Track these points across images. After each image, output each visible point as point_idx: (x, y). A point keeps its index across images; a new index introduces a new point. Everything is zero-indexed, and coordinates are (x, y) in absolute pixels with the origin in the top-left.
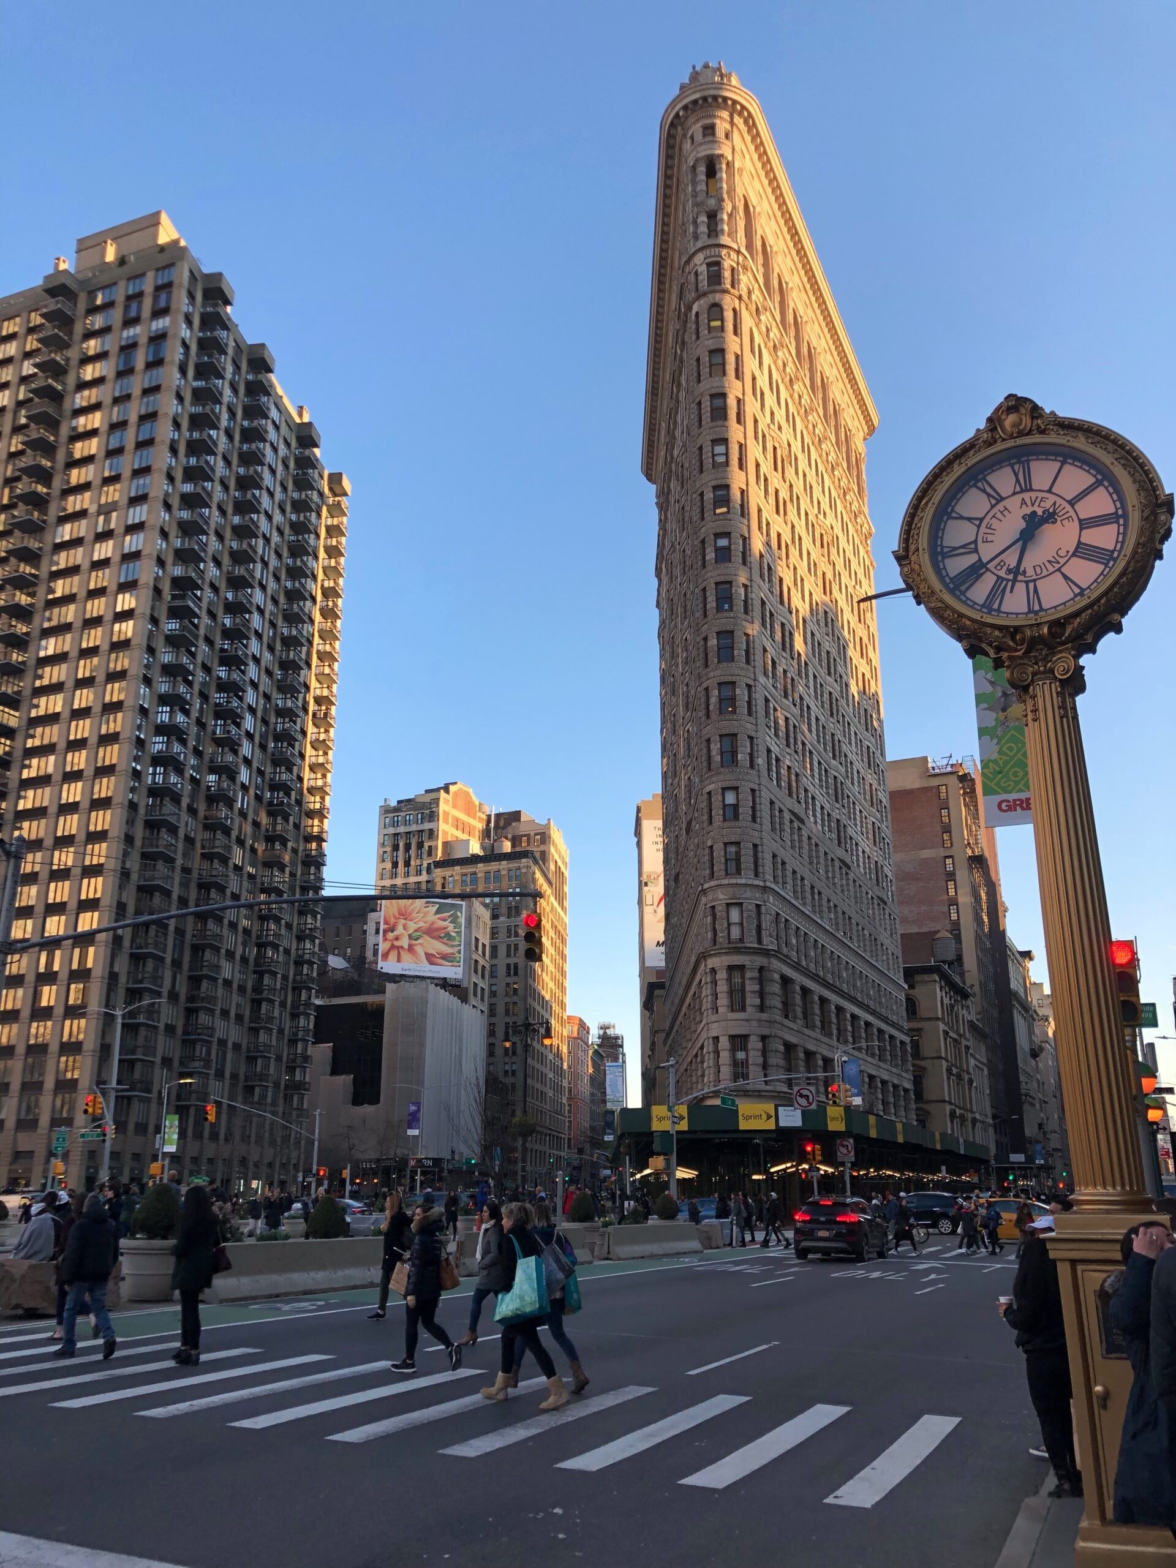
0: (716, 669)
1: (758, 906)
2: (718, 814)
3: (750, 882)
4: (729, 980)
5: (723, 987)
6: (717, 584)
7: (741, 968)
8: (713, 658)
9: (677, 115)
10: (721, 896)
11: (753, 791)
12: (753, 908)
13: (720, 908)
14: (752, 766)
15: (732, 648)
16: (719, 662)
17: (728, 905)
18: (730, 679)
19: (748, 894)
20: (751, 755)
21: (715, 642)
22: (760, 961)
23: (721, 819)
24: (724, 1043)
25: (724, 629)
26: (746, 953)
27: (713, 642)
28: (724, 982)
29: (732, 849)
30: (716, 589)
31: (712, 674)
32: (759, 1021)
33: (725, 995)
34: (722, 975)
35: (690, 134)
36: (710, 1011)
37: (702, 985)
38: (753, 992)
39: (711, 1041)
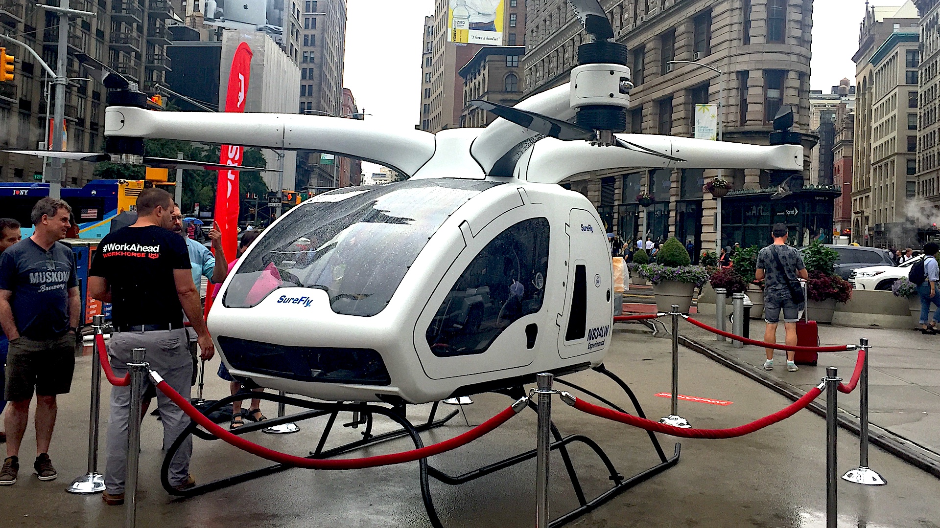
4: (768, 6)
5: (757, 15)
24: (756, 79)
28: (763, 8)
32: (799, 55)
33: (762, 23)
34: (759, 1)
36: (735, 43)
37: (713, 14)
38: (797, 21)
39: (734, 76)
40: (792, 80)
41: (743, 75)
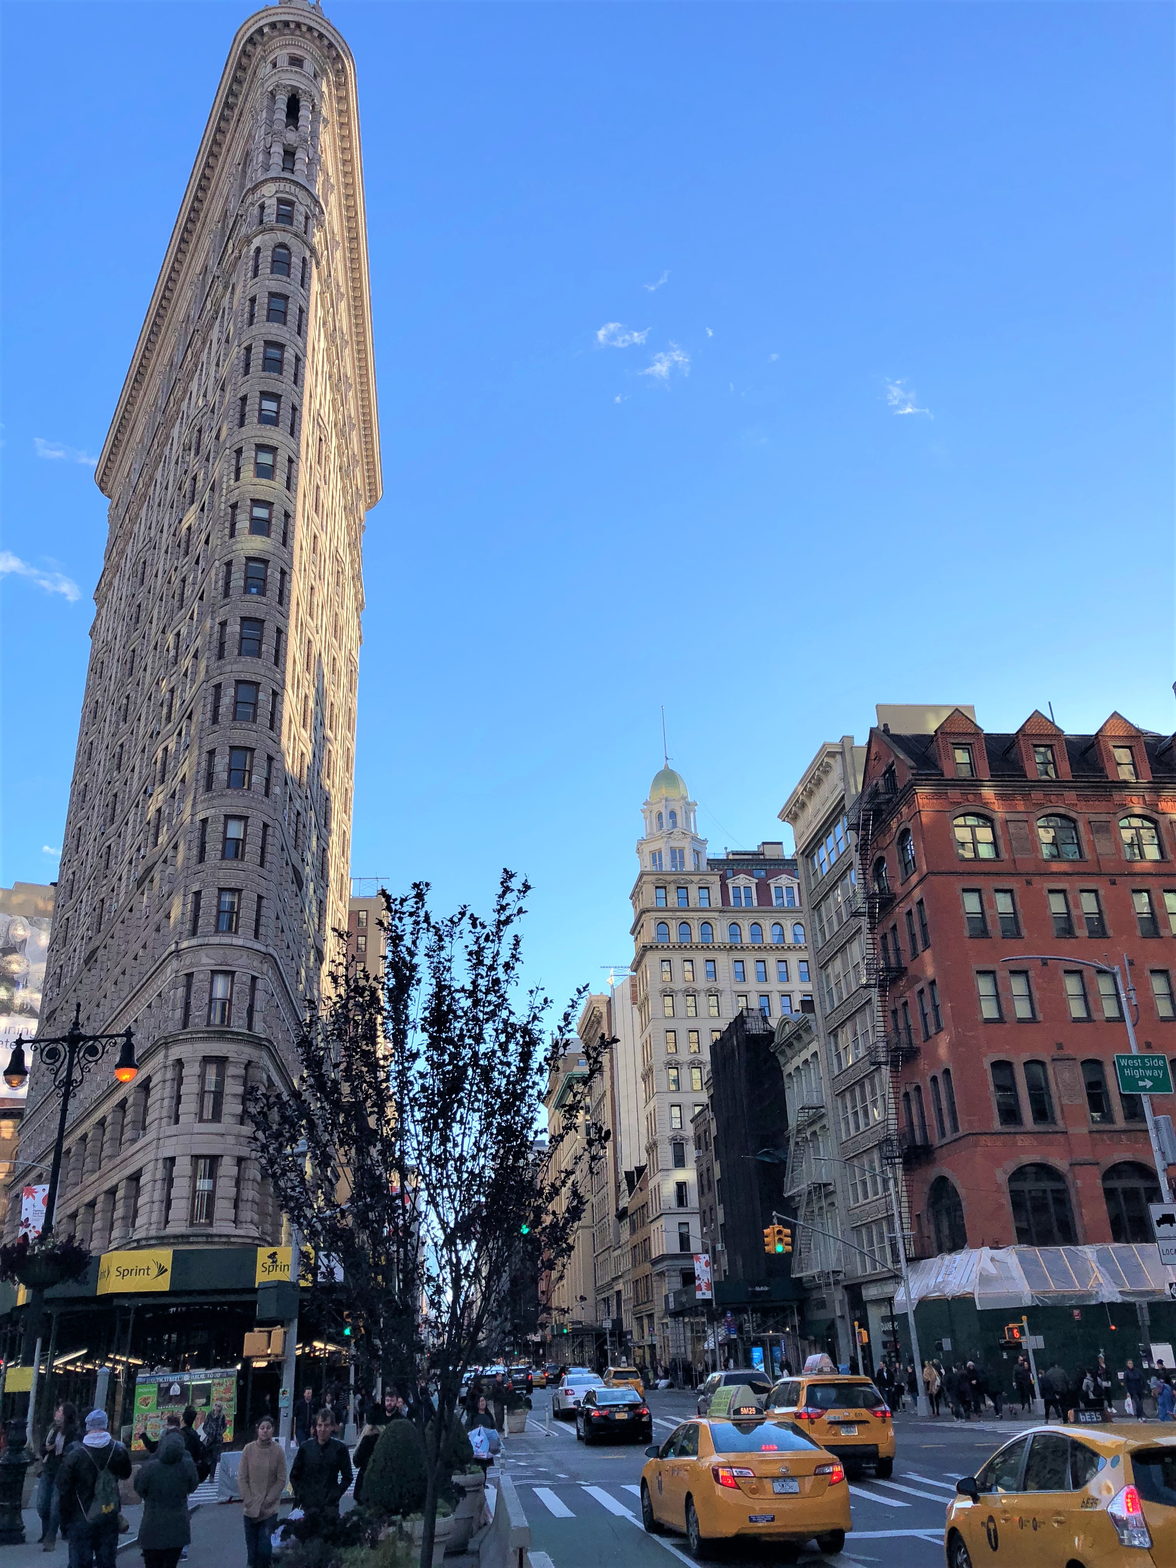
0: (236, 662)
1: (254, 978)
2: (214, 848)
3: (249, 944)
4: (202, 1077)
5: (190, 1088)
6: (249, 559)
7: (221, 1061)
8: (231, 647)
9: (260, 31)
10: (205, 960)
11: (266, 826)
12: (247, 980)
13: (201, 976)
14: (267, 794)
15: (260, 642)
16: (240, 654)
17: (214, 972)
18: (254, 678)
19: (244, 961)
20: (268, 780)
21: (237, 628)
22: (248, 1052)
23: (219, 856)
24: (183, 1167)
25: (253, 615)
26: (232, 1040)
27: (234, 628)
28: (196, 1079)
29: (227, 898)
30: (246, 565)
31: (228, 668)
32: (238, 1136)
33: (194, 1098)
34: (191, 1071)
35: (272, 57)
36: (165, 1120)
37: (151, 1085)
38: (235, 1095)
39: (160, 1164)
40: (227, 1168)
41: (171, 1161)
